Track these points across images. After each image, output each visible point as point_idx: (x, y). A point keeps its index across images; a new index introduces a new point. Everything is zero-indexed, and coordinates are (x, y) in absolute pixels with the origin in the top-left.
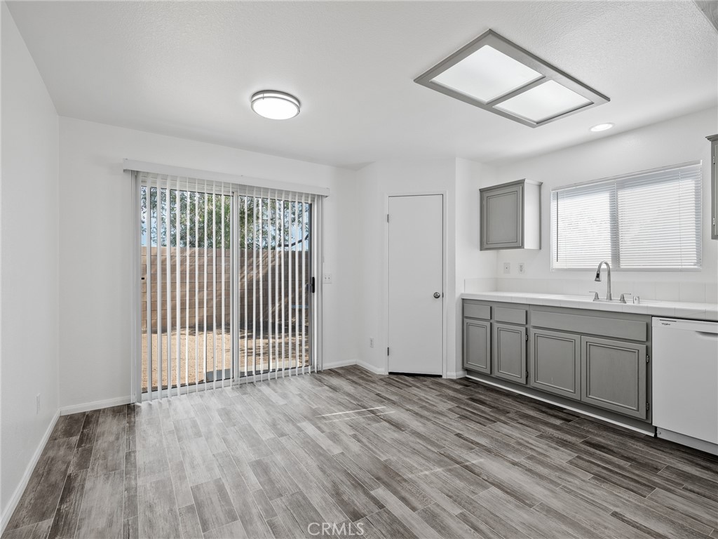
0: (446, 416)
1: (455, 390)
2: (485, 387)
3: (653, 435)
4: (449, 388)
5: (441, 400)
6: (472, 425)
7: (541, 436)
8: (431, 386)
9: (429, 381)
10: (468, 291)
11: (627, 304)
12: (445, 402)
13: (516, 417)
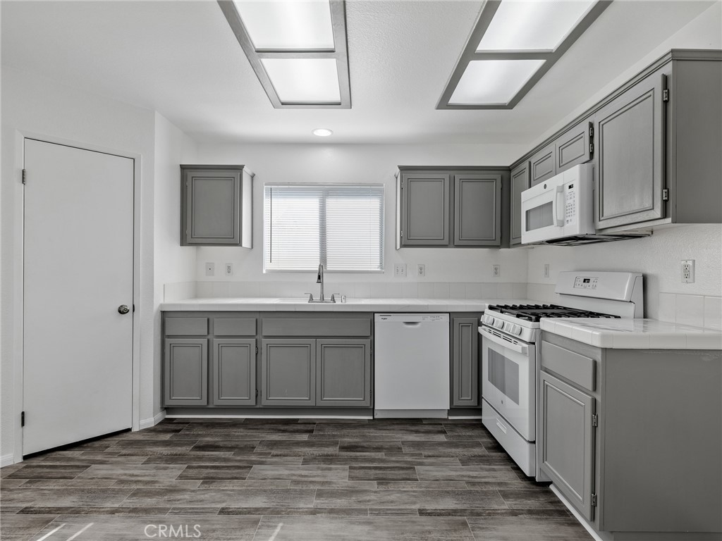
0: (184, 490)
1: (166, 444)
2: (201, 424)
3: (371, 418)
4: (155, 443)
5: (158, 469)
6: (229, 486)
7: (306, 462)
8: (124, 452)
9: (113, 444)
10: (168, 301)
11: (337, 303)
12: (165, 469)
13: (266, 450)
